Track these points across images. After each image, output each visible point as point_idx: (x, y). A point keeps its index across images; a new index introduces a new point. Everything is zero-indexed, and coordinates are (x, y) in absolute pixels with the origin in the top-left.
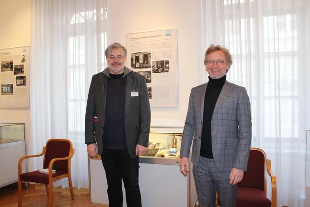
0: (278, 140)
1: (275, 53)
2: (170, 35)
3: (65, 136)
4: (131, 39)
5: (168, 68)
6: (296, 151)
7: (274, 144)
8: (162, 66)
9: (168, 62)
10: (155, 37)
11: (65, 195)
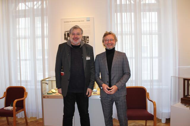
0: (152, 81)
1: (150, 33)
2: (89, 21)
3: (20, 84)
4: (64, 22)
5: (88, 40)
6: (161, 87)
7: (149, 83)
8: (85, 39)
9: (88, 37)
10: (80, 21)
11: (20, 122)
